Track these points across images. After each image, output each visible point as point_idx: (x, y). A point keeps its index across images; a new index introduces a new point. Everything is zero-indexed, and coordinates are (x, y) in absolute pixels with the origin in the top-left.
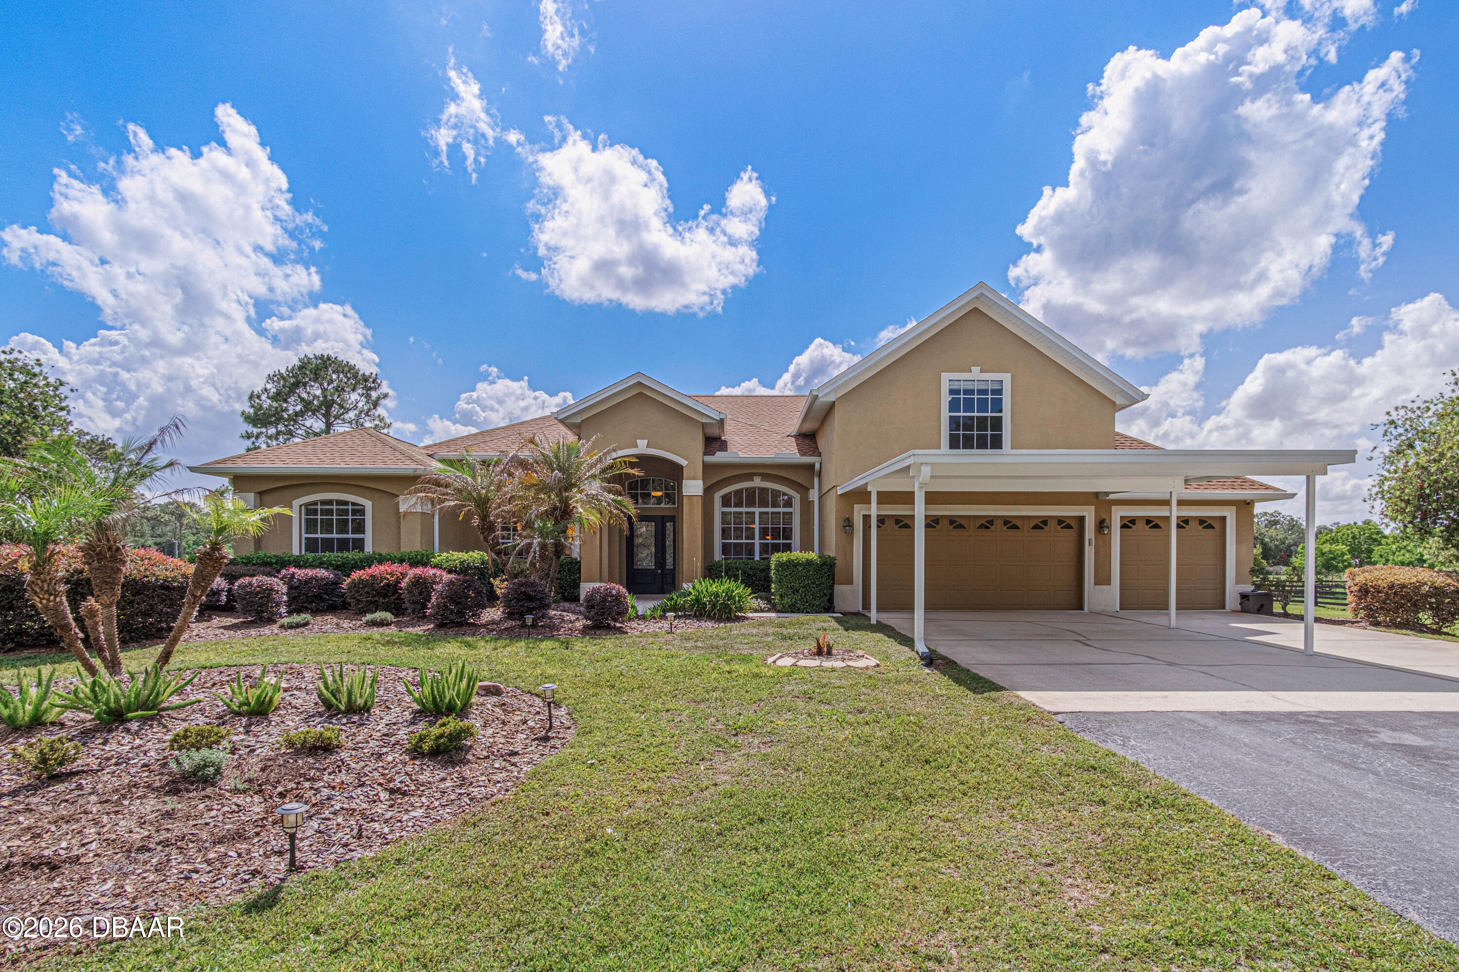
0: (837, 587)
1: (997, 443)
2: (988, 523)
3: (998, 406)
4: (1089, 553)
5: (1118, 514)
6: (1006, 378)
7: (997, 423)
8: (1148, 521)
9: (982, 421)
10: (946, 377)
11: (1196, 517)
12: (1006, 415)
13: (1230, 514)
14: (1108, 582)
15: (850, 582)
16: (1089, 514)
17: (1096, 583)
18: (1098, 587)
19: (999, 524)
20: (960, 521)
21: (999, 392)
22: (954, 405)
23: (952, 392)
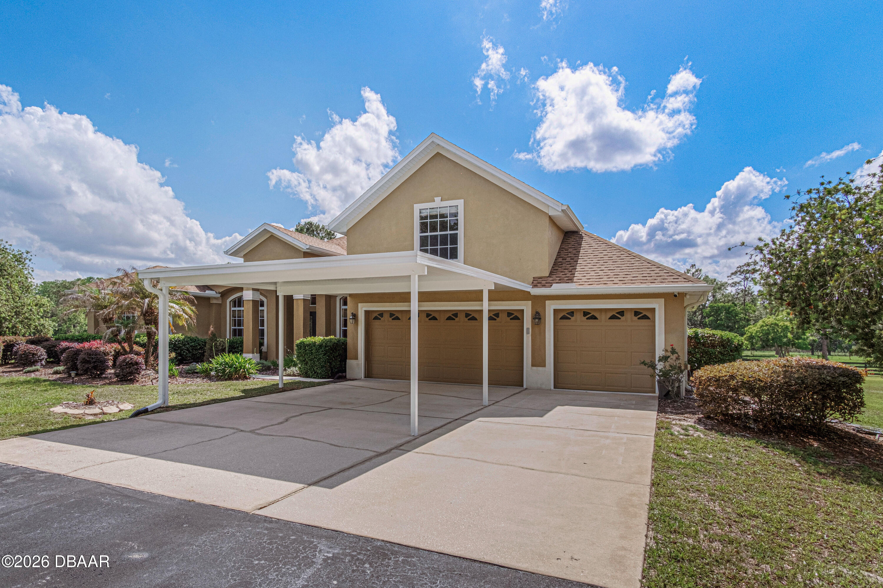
0: (348, 361)
1: (454, 255)
2: (453, 316)
3: (455, 227)
4: (527, 340)
5: (551, 307)
6: (460, 203)
7: (454, 239)
8: (586, 313)
9: (444, 238)
10: (417, 207)
11: (631, 309)
12: (461, 232)
13: (658, 305)
14: (543, 364)
15: (356, 358)
16: (527, 307)
17: (533, 365)
18: (535, 368)
19: (462, 317)
20: (434, 315)
21: (456, 215)
22: (424, 227)
23: (422, 218)
